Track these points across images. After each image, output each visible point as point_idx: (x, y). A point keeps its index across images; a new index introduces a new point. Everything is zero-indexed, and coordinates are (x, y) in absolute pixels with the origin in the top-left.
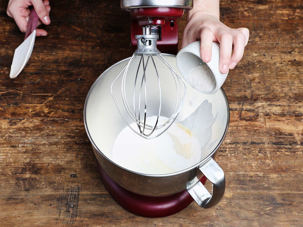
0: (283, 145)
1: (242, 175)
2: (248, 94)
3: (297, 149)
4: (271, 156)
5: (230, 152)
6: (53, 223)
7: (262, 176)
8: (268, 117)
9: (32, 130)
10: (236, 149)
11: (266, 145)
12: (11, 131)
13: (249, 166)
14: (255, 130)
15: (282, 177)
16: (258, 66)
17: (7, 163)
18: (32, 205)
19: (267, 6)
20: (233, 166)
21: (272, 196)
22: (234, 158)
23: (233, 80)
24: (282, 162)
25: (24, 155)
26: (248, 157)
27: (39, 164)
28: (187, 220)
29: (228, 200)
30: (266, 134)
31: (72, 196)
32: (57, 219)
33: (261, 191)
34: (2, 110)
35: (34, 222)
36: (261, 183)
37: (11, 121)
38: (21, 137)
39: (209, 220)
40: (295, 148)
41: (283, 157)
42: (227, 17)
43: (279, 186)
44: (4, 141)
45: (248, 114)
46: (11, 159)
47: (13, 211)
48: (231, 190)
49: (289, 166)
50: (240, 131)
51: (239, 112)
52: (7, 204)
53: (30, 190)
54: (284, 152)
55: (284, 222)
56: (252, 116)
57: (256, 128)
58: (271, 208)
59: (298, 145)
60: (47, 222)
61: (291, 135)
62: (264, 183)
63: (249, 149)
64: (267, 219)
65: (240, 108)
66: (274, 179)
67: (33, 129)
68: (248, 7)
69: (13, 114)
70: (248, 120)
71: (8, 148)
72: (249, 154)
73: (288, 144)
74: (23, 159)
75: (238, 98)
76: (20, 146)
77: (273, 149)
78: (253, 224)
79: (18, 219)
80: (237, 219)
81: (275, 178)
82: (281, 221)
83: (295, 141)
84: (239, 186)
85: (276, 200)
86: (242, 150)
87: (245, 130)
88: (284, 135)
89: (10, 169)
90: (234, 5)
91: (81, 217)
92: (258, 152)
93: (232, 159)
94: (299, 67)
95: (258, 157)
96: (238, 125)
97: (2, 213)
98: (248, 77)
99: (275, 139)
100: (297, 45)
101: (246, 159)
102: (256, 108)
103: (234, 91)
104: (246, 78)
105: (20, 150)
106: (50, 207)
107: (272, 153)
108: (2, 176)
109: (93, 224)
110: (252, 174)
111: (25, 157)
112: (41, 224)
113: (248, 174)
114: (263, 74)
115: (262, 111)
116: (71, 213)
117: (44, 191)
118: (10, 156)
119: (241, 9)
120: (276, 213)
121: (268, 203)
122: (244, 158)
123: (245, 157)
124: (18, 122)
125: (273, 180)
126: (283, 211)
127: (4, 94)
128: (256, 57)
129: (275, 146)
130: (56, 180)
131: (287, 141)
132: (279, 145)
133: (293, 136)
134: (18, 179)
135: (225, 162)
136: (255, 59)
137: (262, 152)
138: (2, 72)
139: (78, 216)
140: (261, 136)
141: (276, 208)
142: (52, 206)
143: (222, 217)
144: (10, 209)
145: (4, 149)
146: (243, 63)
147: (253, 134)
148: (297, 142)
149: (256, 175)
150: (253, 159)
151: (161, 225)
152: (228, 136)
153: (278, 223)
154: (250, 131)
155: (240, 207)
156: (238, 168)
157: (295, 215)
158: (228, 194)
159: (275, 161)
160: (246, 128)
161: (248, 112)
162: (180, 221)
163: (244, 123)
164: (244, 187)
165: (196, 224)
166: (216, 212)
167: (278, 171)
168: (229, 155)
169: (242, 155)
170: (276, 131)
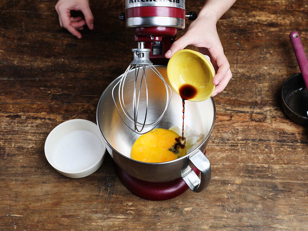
0: (286, 142)
1: (251, 166)
2: (259, 100)
3: (298, 146)
4: (276, 151)
5: (241, 147)
6: (94, 199)
7: (267, 168)
8: (274, 119)
10: (246, 144)
11: (272, 142)
13: (257, 159)
14: (263, 130)
15: (284, 168)
16: (268, 77)
18: (78, 183)
19: (278, 29)
20: (243, 158)
21: (274, 184)
22: (245, 152)
23: (246, 88)
24: (284, 157)
26: (256, 152)
28: (203, 201)
29: (237, 186)
30: (272, 133)
31: (110, 178)
32: (97, 196)
33: (265, 180)
34: (57, 107)
35: (79, 197)
36: (266, 173)
37: (64, 116)
39: (221, 202)
40: (296, 145)
41: (285, 152)
42: (244, 37)
43: (281, 176)
47: (63, 187)
48: (241, 178)
49: (290, 160)
50: (250, 130)
51: (250, 114)
52: (58, 182)
54: (286, 148)
55: (283, 205)
56: (261, 118)
57: (263, 128)
58: (273, 194)
59: (298, 143)
60: (89, 197)
61: (293, 134)
62: (269, 173)
63: (257, 145)
64: (269, 203)
65: (251, 111)
66: (277, 170)
68: (261, 29)
69: (66, 111)
70: (258, 121)
72: (257, 148)
73: (290, 142)
75: (250, 103)
77: (278, 145)
78: (258, 206)
79: (66, 194)
80: (245, 202)
82: (281, 205)
83: (296, 139)
84: (247, 175)
85: (278, 187)
86: (251, 145)
88: (287, 134)
90: (250, 27)
91: (116, 195)
92: (265, 148)
93: (242, 152)
95: (264, 152)
96: (249, 125)
97: (54, 189)
98: (259, 86)
99: (280, 137)
101: (254, 153)
103: (247, 97)
104: (258, 87)
106: (92, 186)
107: (276, 149)
109: (126, 200)
110: (259, 165)
112: (84, 199)
113: (255, 165)
114: (271, 84)
115: (269, 114)
116: (109, 191)
119: (256, 31)
120: (277, 198)
121: (271, 190)
122: (253, 152)
123: (254, 151)
124: (70, 117)
126: (283, 197)
127: (60, 94)
128: (266, 70)
129: (279, 143)
131: (289, 139)
132: (283, 142)
133: (295, 135)
135: (237, 155)
136: (266, 72)
137: (268, 147)
138: (59, 77)
139: (115, 194)
140: (268, 135)
141: (277, 194)
142: (94, 185)
143: (232, 200)
144: (60, 186)
146: (255, 75)
148: (298, 140)
149: (262, 167)
150: (260, 153)
151: (182, 204)
152: (240, 134)
153: (279, 206)
154: (258, 131)
155: (248, 192)
156: (247, 160)
157: (293, 200)
158: (238, 181)
159: (279, 155)
160: (255, 128)
161: (257, 115)
162: (197, 201)
163: (254, 123)
164: (251, 176)
165: (211, 204)
166: (227, 195)
167: (280, 164)
168: (240, 149)
169: (251, 149)
170: (280, 131)
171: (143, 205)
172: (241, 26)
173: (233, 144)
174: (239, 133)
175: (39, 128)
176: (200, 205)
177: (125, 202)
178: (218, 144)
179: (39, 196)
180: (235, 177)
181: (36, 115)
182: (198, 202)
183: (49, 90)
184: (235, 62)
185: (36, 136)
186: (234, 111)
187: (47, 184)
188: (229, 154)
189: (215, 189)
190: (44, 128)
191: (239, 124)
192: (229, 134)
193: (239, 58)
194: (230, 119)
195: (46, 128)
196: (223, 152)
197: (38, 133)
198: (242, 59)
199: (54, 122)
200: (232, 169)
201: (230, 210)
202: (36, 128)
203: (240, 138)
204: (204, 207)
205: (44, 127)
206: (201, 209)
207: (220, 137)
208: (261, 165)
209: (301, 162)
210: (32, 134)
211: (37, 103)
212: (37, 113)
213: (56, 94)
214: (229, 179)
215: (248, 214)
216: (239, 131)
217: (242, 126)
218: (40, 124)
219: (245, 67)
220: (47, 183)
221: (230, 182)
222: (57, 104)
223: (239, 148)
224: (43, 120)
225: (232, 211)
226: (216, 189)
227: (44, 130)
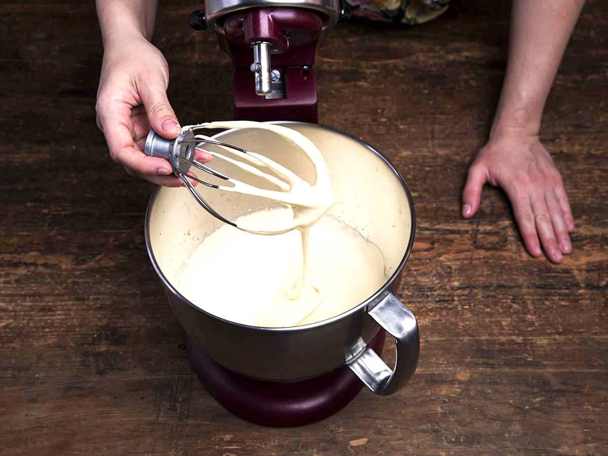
0: (555, 288)
1: (486, 342)
3: (581, 295)
4: (535, 308)
5: (461, 303)
6: (147, 430)
7: (522, 343)
9: (112, 271)
10: (471, 297)
11: (524, 291)
12: (78, 273)
13: (496, 326)
14: (503, 266)
15: (559, 343)
17: (68, 327)
18: (108, 399)
20: (467, 325)
21: (542, 377)
22: (469, 313)
24: (555, 318)
25: (98, 314)
26: (493, 311)
27: (123, 329)
28: (389, 422)
29: (462, 386)
30: (523, 271)
31: (180, 382)
32: (153, 423)
33: (522, 370)
34: (63, 240)
35: (112, 429)
36: (521, 355)
37: (77, 259)
38: (94, 283)
39: (430, 422)
40: (576, 294)
41: (556, 310)
42: (442, 89)
43: (555, 360)
44: (64, 291)
45: (488, 238)
46: (75, 320)
47: (75, 409)
48: (468, 368)
49: (569, 325)
50: (476, 267)
51: (472, 236)
52: (65, 397)
53: (106, 372)
54: (557, 301)
55: (569, 423)
56: (495, 242)
57: (504, 262)
58: (543, 398)
59: (581, 288)
60: (135, 428)
61: (567, 271)
62: (527, 355)
63: (495, 296)
64: (536, 419)
65: (473, 230)
66: (544, 347)
67: (114, 270)
68: (475, 73)
70: (490, 249)
71: (71, 302)
72: (496, 304)
73: (564, 287)
74: (96, 320)
76: (91, 298)
77: (539, 295)
78: (513, 428)
79: (83, 423)
80: (482, 420)
81: (545, 345)
82: (563, 422)
83: (575, 282)
84: (481, 361)
85: (551, 384)
86: (482, 299)
87: (485, 265)
88: (555, 272)
89: (73, 336)
90: (452, 71)
91: (196, 419)
92: (511, 302)
93: (465, 313)
94: (570, 163)
95: (512, 311)
96: (472, 256)
97: (56, 414)
99: (540, 280)
100: (563, 129)
101: (490, 315)
102: (501, 229)
105: (90, 305)
106: (140, 402)
107: (536, 303)
108: (58, 349)
109: (219, 430)
110: (503, 339)
111: (99, 316)
112: (124, 432)
113: (495, 340)
115: (512, 234)
116: (179, 411)
117: (131, 374)
118: (73, 314)
119: (465, 77)
120: (552, 407)
121: (536, 390)
122: (487, 312)
123: (488, 310)
124: (89, 258)
125: (542, 349)
126: (566, 404)
127: (68, 214)
129: (540, 291)
130: (153, 355)
131: (560, 282)
132: (548, 289)
133: (571, 273)
134: (86, 354)
135: (453, 320)
137: (517, 301)
138: (66, 180)
139: (192, 417)
140: (514, 275)
141: (551, 399)
142: (145, 400)
143: (454, 416)
144: (70, 406)
145: (63, 303)
147: (499, 272)
148: (579, 284)
149: (510, 342)
150: (503, 313)
151: (343, 432)
152: (455, 276)
153: (559, 425)
154: (493, 267)
155: (486, 397)
156: (477, 329)
157: (588, 410)
158: (463, 375)
159: (543, 316)
160: (487, 262)
161: (487, 236)
162: (377, 424)
163: (481, 253)
164: (490, 362)
165: (407, 429)
166: (442, 407)
167: (549, 334)
168: (459, 308)
169: (483, 307)
170: (539, 265)
171: (255, 438)
172: (434, 69)
173: (442, 298)
174: (453, 275)
175: (23, 284)
176: (385, 433)
177: (215, 435)
178: (410, 300)
179: (20, 431)
180: (455, 367)
181: (16, 258)
182: (379, 426)
183: (45, 208)
184: (430, 136)
185: (16, 302)
186: (437, 230)
187: (39, 405)
188: (436, 319)
189: (414, 395)
190: (33, 285)
191: (451, 256)
192: (433, 277)
193: (437, 127)
194: (431, 246)
195: (38, 283)
196: (422, 315)
197: (21, 295)
198: (442, 131)
199: (55, 271)
200: (446, 350)
201: (451, 440)
202: (15, 286)
203: (456, 284)
204: (393, 436)
205: (32, 283)
206: (387, 441)
207: (412, 283)
208: (509, 338)
209: (593, 328)
210: (7, 299)
211: (20, 233)
212: (19, 253)
213: (61, 215)
214: (443, 372)
215: (492, 446)
216: (453, 271)
217: (458, 260)
218: (25, 275)
219: (451, 145)
220: (38, 402)
221: (444, 378)
222: (63, 235)
223: (457, 305)
224: (32, 268)
225: (457, 442)
226: (416, 395)
227: (34, 288)
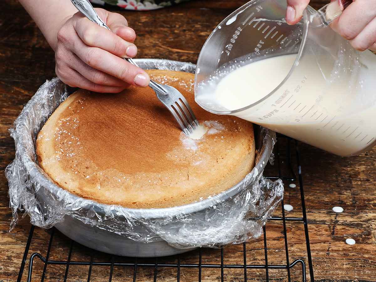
102: (363, 221)
147: (361, 266)
